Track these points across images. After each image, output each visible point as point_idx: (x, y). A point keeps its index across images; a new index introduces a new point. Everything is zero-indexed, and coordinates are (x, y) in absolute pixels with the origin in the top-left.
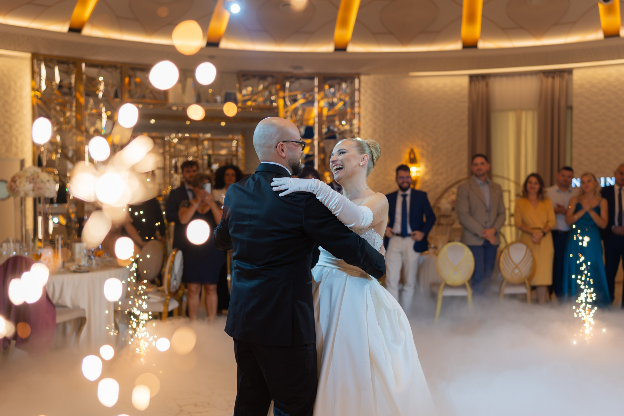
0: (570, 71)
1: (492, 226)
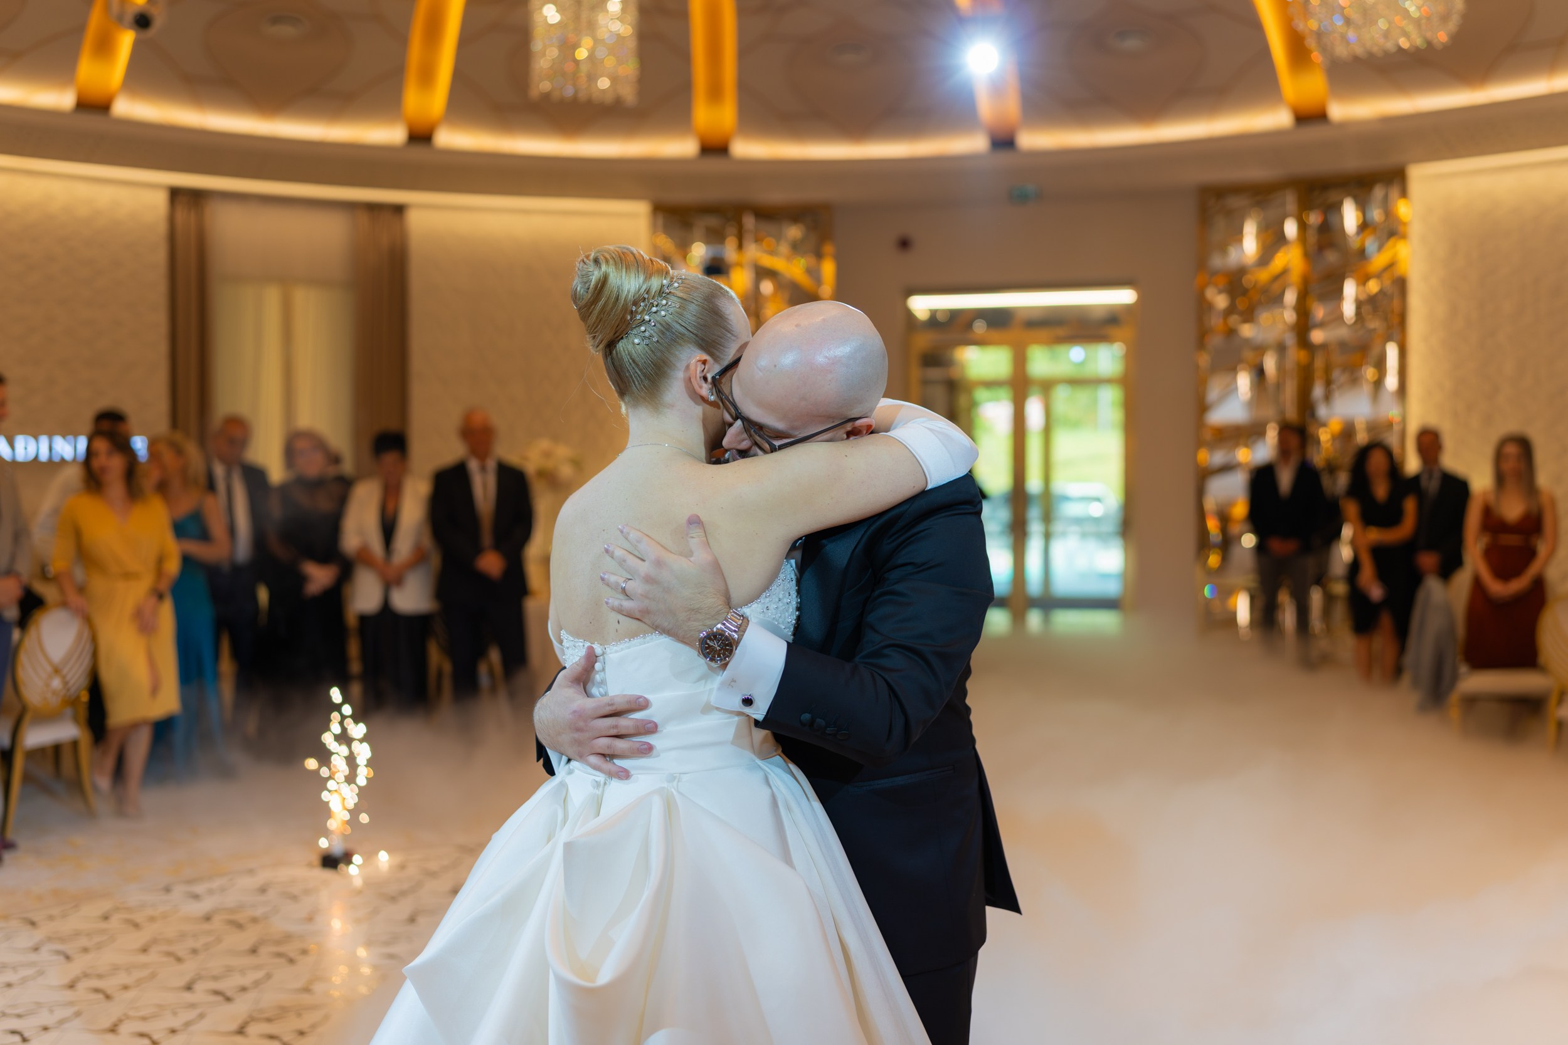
1: (9, 569)
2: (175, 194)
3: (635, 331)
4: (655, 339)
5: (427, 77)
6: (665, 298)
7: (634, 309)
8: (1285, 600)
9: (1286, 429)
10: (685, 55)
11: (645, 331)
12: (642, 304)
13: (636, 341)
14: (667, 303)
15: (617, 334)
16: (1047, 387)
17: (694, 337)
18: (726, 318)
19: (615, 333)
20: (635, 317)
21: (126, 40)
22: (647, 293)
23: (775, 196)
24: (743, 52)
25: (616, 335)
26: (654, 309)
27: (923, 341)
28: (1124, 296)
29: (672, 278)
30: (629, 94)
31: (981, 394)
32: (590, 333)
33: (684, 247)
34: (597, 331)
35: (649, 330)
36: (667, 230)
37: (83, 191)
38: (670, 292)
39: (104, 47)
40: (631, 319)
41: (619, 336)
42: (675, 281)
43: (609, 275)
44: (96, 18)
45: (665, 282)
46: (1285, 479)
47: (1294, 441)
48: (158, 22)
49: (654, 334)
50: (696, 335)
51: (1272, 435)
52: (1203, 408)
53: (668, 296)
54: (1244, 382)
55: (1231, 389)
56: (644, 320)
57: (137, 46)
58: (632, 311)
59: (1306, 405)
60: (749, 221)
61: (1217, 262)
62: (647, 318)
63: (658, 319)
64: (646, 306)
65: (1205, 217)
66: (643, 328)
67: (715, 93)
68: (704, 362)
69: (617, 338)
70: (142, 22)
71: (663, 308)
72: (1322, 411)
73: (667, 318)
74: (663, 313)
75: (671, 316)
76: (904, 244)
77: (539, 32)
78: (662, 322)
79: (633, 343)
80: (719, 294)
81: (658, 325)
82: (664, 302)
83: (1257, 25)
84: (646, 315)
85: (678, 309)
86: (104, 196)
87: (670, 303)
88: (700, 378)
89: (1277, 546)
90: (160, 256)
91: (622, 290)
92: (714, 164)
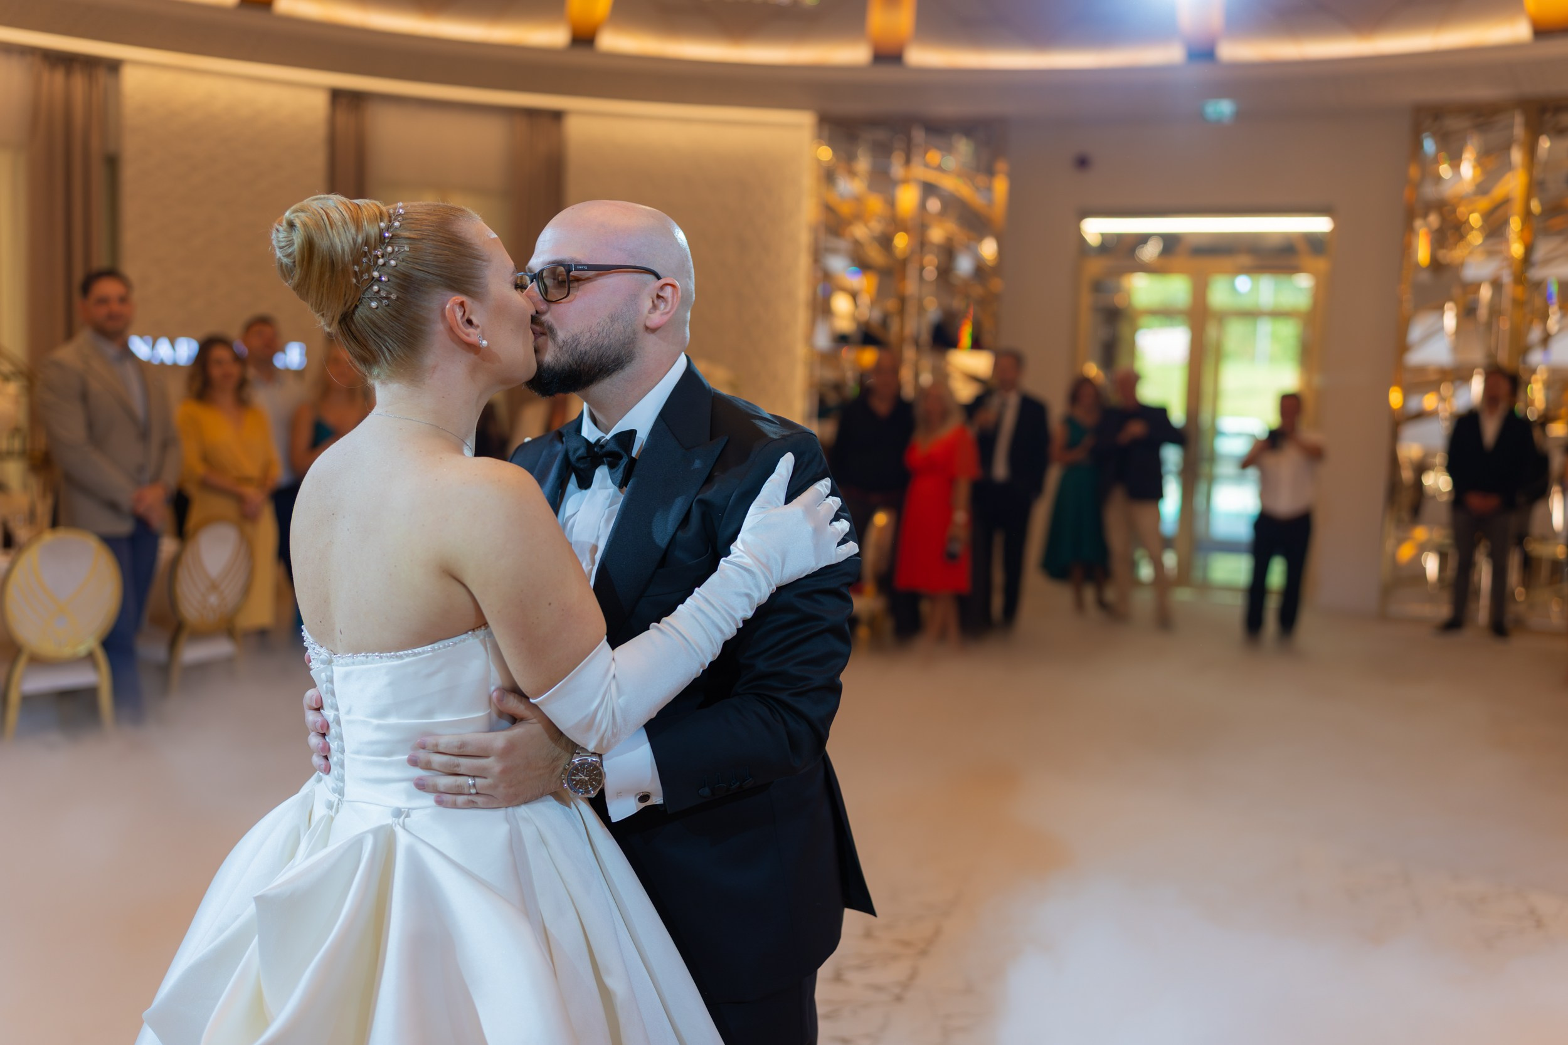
0: (114, 66)
1: (155, 479)
2: (337, 96)
3: (368, 295)
4: (393, 296)
6: (389, 244)
7: (356, 268)
9: (1494, 374)
11: (379, 291)
12: (365, 260)
13: (374, 305)
14: (393, 250)
15: (349, 304)
16: (1222, 317)
17: (439, 278)
18: (470, 244)
19: (345, 304)
20: (362, 277)
22: (365, 246)
23: (946, 109)
25: (347, 306)
26: (381, 261)
27: (1095, 267)
28: (1321, 225)
29: (390, 217)
32: (318, 312)
33: (849, 161)
34: (323, 308)
35: (384, 287)
37: (246, 90)
38: (393, 235)
40: (358, 281)
41: (351, 305)
42: (395, 220)
43: (313, 239)
45: (382, 225)
46: (1490, 429)
49: (392, 291)
50: (441, 276)
52: (1403, 347)
53: (393, 241)
54: (1450, 320)
55: (1436, 330)
56: (373, 278)
58: (356, 272)
59: (1518, 349)
60: (918, 135)
62: (376, 274)
63: (390, 271)
64: (370, 260)
66: (376, 288)
68: (462, 304)
69: (349, 307)
71: (392, 256)
72: (1535, 358)
73: (400, 268)
74: (393, 263)
75: (404, 264)
76: (1082, 162)
78: (395, 274)
79: (371, 308)
80: (452, 217)
81: (392, 278)
82: (389, 249)
84: (373, 271)
85: (408, 253)
86: (266, 96)
87: (396, 249)
88: (463, 323)
89: (1477, 502)
91: (335, 252)
92: (887, 73)
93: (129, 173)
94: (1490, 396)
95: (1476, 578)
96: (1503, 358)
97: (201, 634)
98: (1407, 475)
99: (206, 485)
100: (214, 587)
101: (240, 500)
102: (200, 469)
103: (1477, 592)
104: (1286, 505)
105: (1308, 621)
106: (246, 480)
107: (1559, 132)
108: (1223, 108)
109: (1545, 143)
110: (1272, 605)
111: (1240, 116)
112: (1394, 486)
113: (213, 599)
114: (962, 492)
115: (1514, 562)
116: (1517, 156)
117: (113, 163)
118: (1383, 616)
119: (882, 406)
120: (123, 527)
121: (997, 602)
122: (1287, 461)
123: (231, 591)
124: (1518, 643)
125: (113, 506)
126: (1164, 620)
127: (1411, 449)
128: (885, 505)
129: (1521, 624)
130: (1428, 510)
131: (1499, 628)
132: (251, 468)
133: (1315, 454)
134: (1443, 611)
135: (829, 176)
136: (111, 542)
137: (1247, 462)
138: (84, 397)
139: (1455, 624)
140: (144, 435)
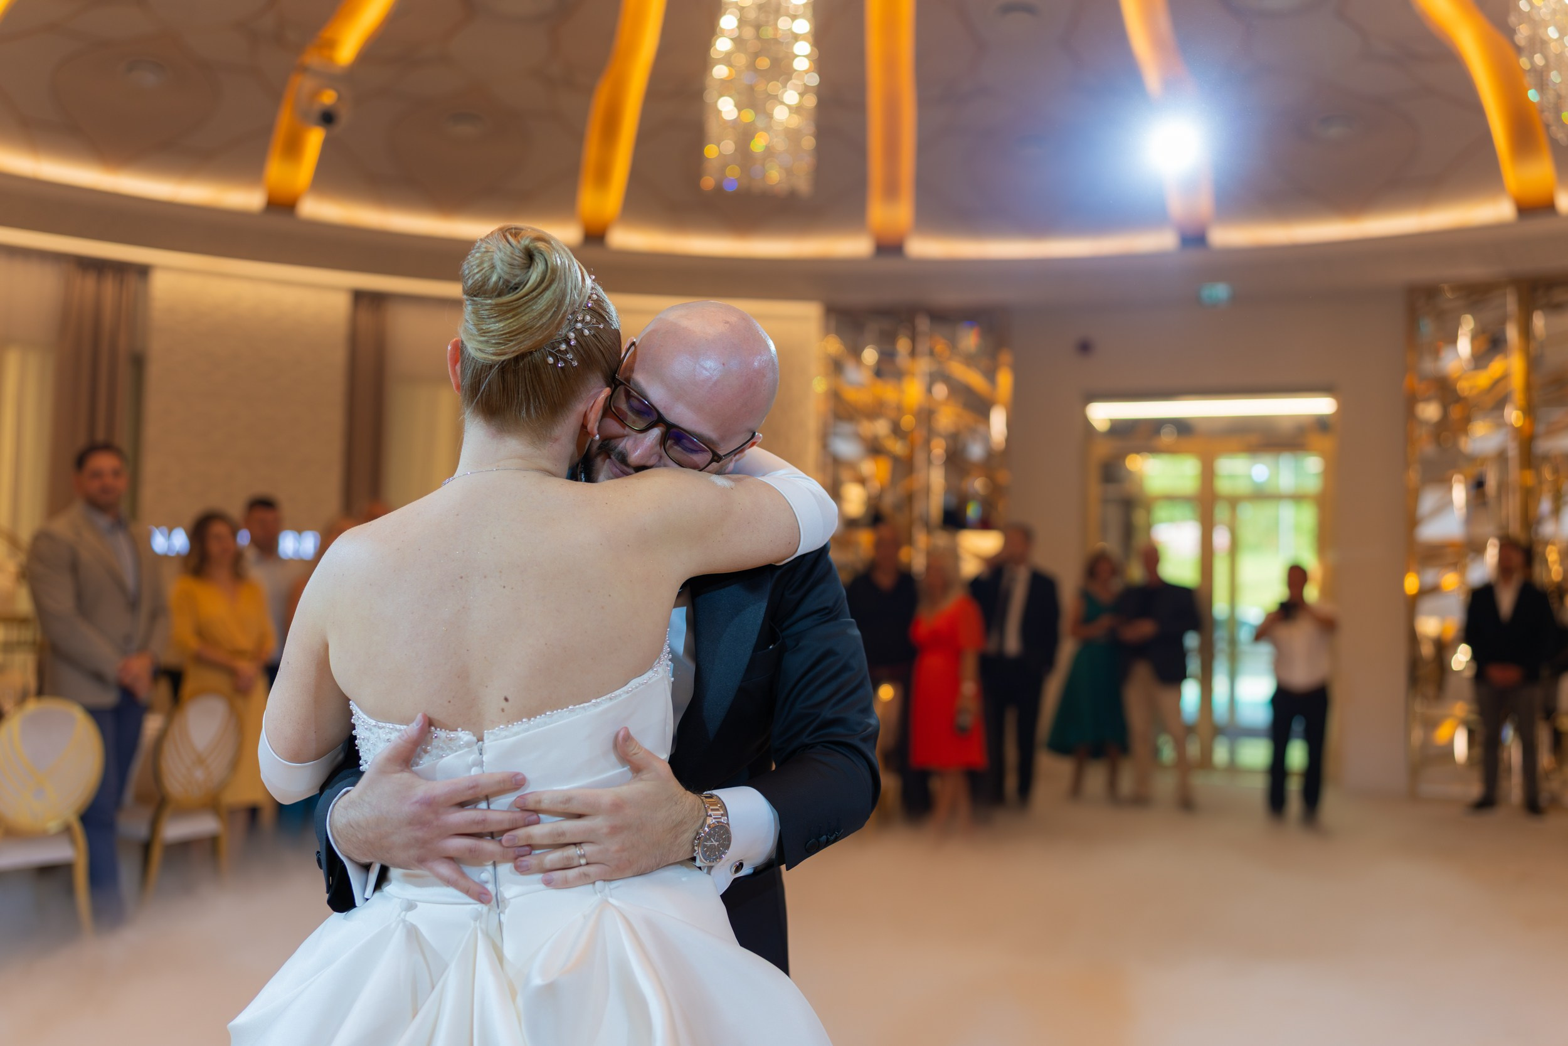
1: (143, 648)
2: (360, 297)
5: (603, 176)
8: (1509, 734)
9: (1507, 545)
10: (860, 150)
16: (1234, 502)
21: (315, 139)
23: (949, 297)
24: (923, 147)
27: (1102, 450)
28: (1322, 405)
30: (803, 184)
31: (1161, 512)
33: (856, 353)
36: (839, 332)
37: (270, 292)
39: (293, 148)
44: (285, 119)
46: (1506, 600)
47: (1517, 559)
48: (345, 117)
51: (1492, 554)
52: (1413, 522)
54: (1459, 493)
55: (1446, 504)
57: (327, 146)
59: (1530, 521)
60: (923, 324)
61: (1428, 366)
65: (1413, 318)
67: (891, 191)
70: (327, 118)
72: (1548, 529)
76: (1085, 347)
77: (713, 128)
83: (1478, 109)
86: (290, 298)
90: (338, 357)
92: (889, 264)
93: (155, 371)
94: (1504, 567)
95: (1505, 755)
96: (1515, 529)
97: (186, 810)
98: (1427, 650)
99: (200, 660)
100: (200, 761)
101: (232, 673)
102: (193, 643)
103: (1509, 769)
104: (1302, 677)
105: (1331, 802)
106: (239, 653)
107: (1554, 308)
108: (1219, 291)
109: (1539, 322)
110: (1294, 786)
111: (1236, 299)
112: (1414, 663)
113: (199, 774)
114: (969, 665)
115: (1544, 737)
116: (1512, 333)
117: (138, 362)
118: (1413, 796)
119: (885, 580)
120: (108, 698)
121: (1011, 782)
122: (1300, 634)
123: (218, 766)
124: (1553, 822)
125: (98, 677)
126: (1186, 803)
127: (1429, 626)
128: (892, 679)
129: (1555, 801)
130: (1452, 684)
131: (1533, 806)
132: (245, 642)
133: (1328, 625)
134: (1475, 790)
135: (836, 367)
136: (95, 713)
137: (1262, 633)
138: (74, 567)
139: (1487, 802)
140: (133, 605)
